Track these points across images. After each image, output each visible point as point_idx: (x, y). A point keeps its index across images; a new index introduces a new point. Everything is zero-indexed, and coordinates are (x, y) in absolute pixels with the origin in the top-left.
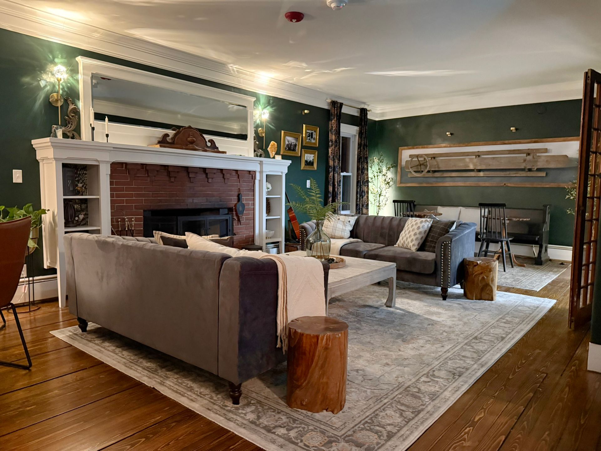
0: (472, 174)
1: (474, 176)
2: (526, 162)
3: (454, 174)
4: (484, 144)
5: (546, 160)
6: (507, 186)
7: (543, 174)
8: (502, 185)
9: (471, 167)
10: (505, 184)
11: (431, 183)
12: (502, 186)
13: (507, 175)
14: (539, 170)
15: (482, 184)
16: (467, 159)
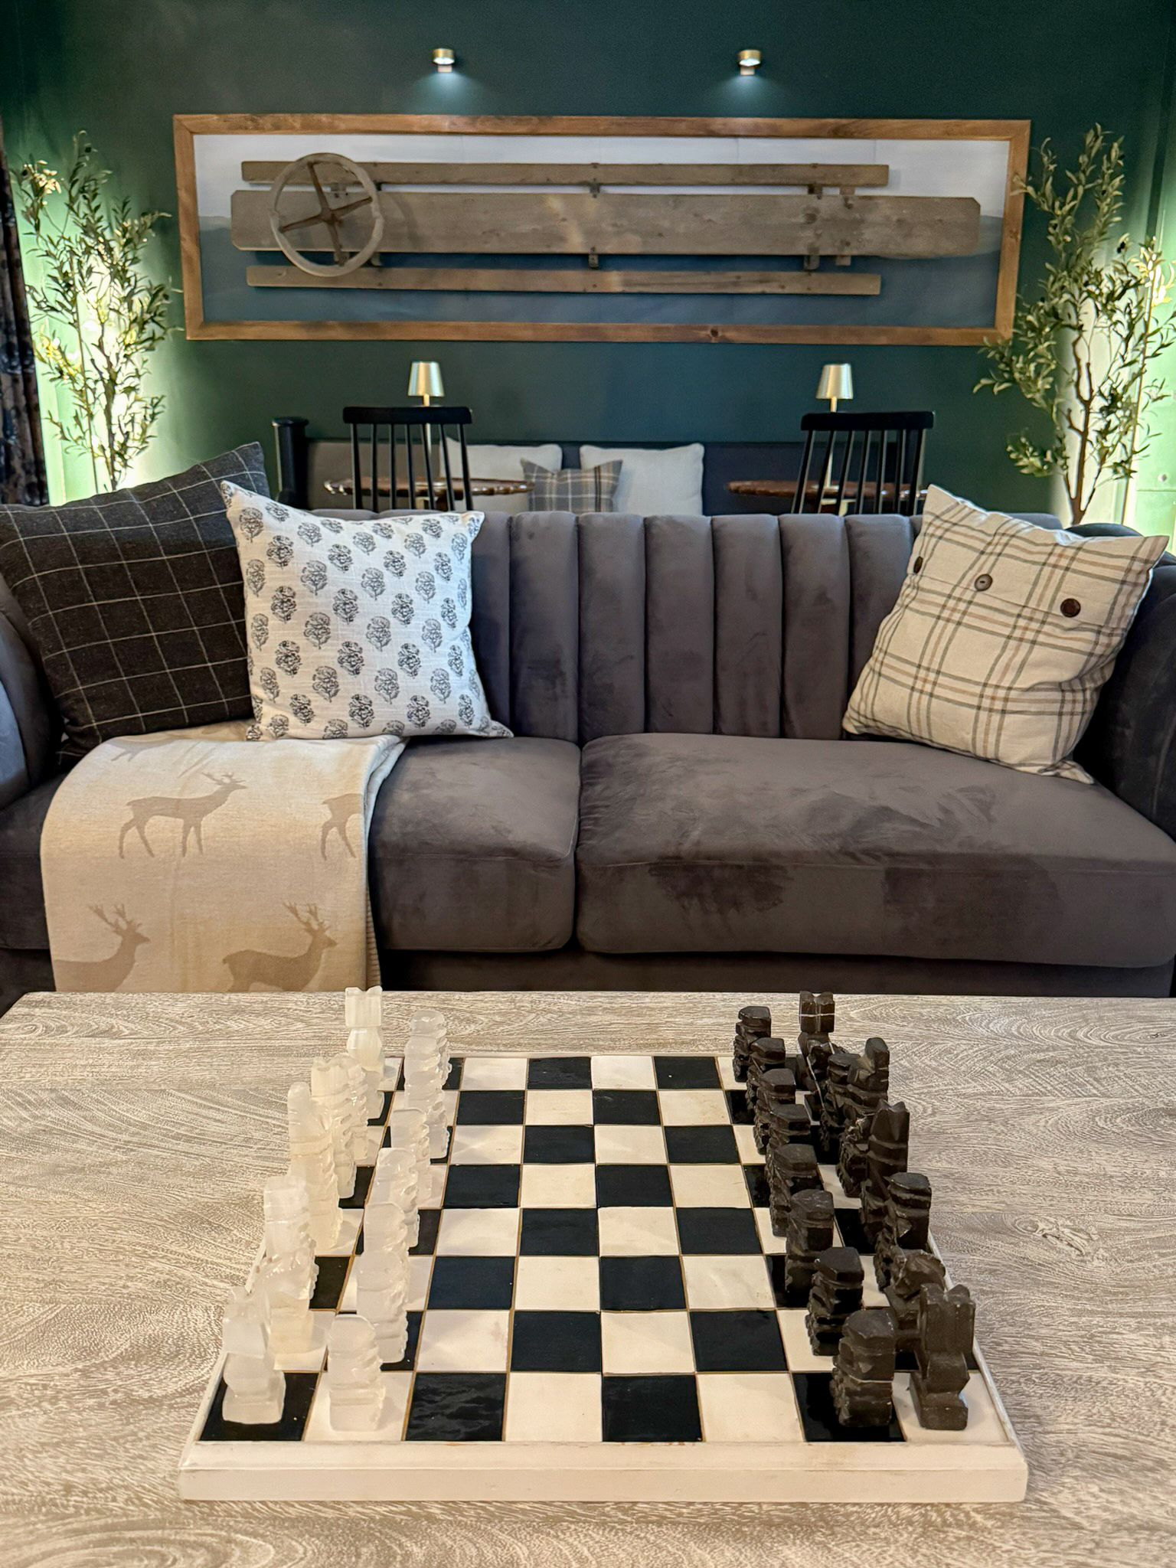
0: (573, 279)
1: (580, 289)
2: (818, 223)
3: (485, 279)
4: (614, 129)
5: (895, 218)
6: (728, 343)
7: (869, 285)
8: (704, 334)
9: (576, 244)
10: (714, 333)
11: (372, 326)
12: (699, 343)
13: (725, 285)
14: (862, 263)
15: (615, 330)
16: (555, 198)
